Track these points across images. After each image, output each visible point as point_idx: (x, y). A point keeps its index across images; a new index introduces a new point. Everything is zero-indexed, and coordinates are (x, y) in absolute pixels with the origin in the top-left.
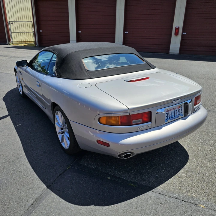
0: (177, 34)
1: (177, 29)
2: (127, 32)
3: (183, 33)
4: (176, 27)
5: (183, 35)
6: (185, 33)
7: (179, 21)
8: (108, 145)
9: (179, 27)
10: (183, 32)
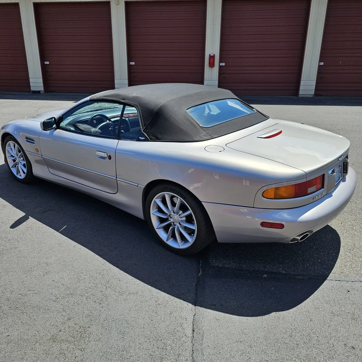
0: (212, 65)
1: (212, 58)
2: (133, 63)
3: (221, 64)
4: (210, 55)
5: (220, 67)
6: (224, 64)
7: (212, 46)
8: (281, 226)
9: (214, 55)
10: (220, 61)
